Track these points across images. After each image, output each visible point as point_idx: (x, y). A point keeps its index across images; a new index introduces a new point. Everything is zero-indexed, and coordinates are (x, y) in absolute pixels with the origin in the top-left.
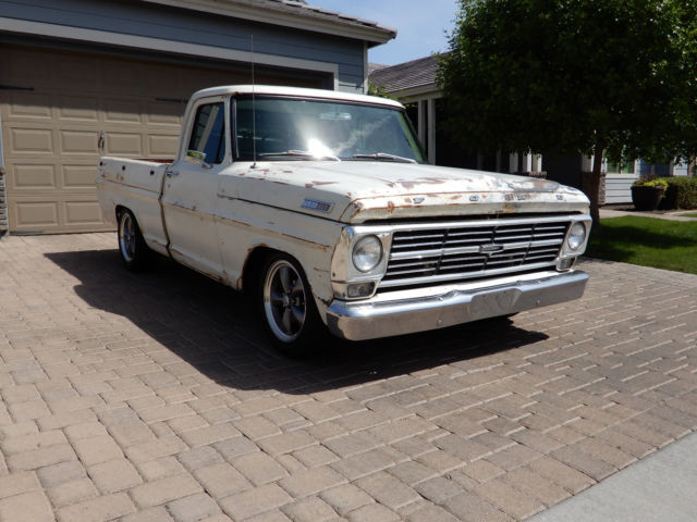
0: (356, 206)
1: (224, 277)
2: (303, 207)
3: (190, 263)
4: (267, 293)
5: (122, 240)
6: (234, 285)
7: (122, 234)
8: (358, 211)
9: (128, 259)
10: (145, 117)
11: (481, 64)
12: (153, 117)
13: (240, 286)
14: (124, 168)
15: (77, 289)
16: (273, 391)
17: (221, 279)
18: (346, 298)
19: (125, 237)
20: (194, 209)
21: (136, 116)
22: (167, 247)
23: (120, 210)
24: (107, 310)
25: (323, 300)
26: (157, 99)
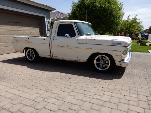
0: (128, 43)
2: (112, 44)
7: (27, 54)
9: (30, 60)
10: (7, 26)
13: (86, 61)
17: (76, 61)
18: (124, 60)
20: (67, 47)
22: (50, 56)
25: (119, 61)
26: (9, 22)
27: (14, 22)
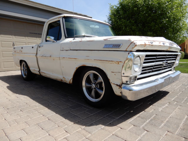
0: (134, 44)
1: (64, 79)
2: (104, 48)
3: (48, 76)
4: (84, 83)
5: (22, 71)
6: (68, 82)
7: (22, 69)
8: (136, 45)
9: (24, 77)
10: (27, 38)
11: (119, 22)
12: (29, 38)
13: (71, 82)
14: (22, 48)
15: (8, 87)
16: (100, 125)
17: (62, 80)
18: (128, 83)
19: (23, 70)
20: (50, 56)
21: (24, 38)
22: (39, 71)
23: (21, 61)
24: (19, 94)
25: (117, 85)
26: (30, 33)
27: (36, 34)
